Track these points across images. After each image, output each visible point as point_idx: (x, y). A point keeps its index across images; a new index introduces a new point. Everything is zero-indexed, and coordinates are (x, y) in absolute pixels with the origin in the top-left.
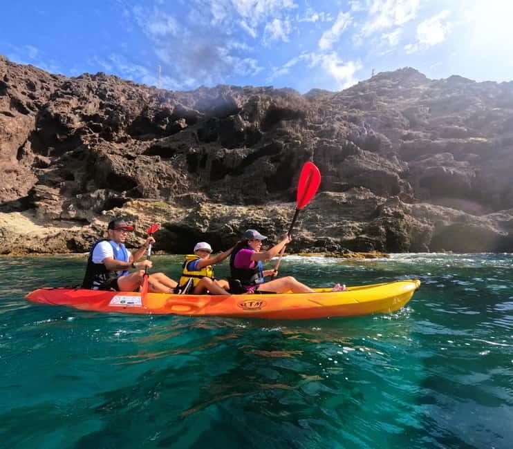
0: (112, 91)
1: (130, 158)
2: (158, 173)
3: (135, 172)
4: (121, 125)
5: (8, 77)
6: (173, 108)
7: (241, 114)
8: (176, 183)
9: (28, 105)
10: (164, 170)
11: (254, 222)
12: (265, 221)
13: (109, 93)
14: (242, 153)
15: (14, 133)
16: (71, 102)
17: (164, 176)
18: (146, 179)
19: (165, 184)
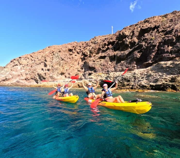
0: (97, 41)
1: (94, 61)
2: (100, 64)
3: (95, 65)
4: (93, 52)
5: (76, 47)
6: (107, 42)
7: (127, 38)
8: (105, 67)
9: (79, 52)
10: (102, 63)
11: (125, 78)
12: (130, 77)
13: (97, 42)
14: (127, 52)
15: (77, 59)
16: (87, 48)
17: (102, 65)
18: (97, 67)
19: (102, 67)
